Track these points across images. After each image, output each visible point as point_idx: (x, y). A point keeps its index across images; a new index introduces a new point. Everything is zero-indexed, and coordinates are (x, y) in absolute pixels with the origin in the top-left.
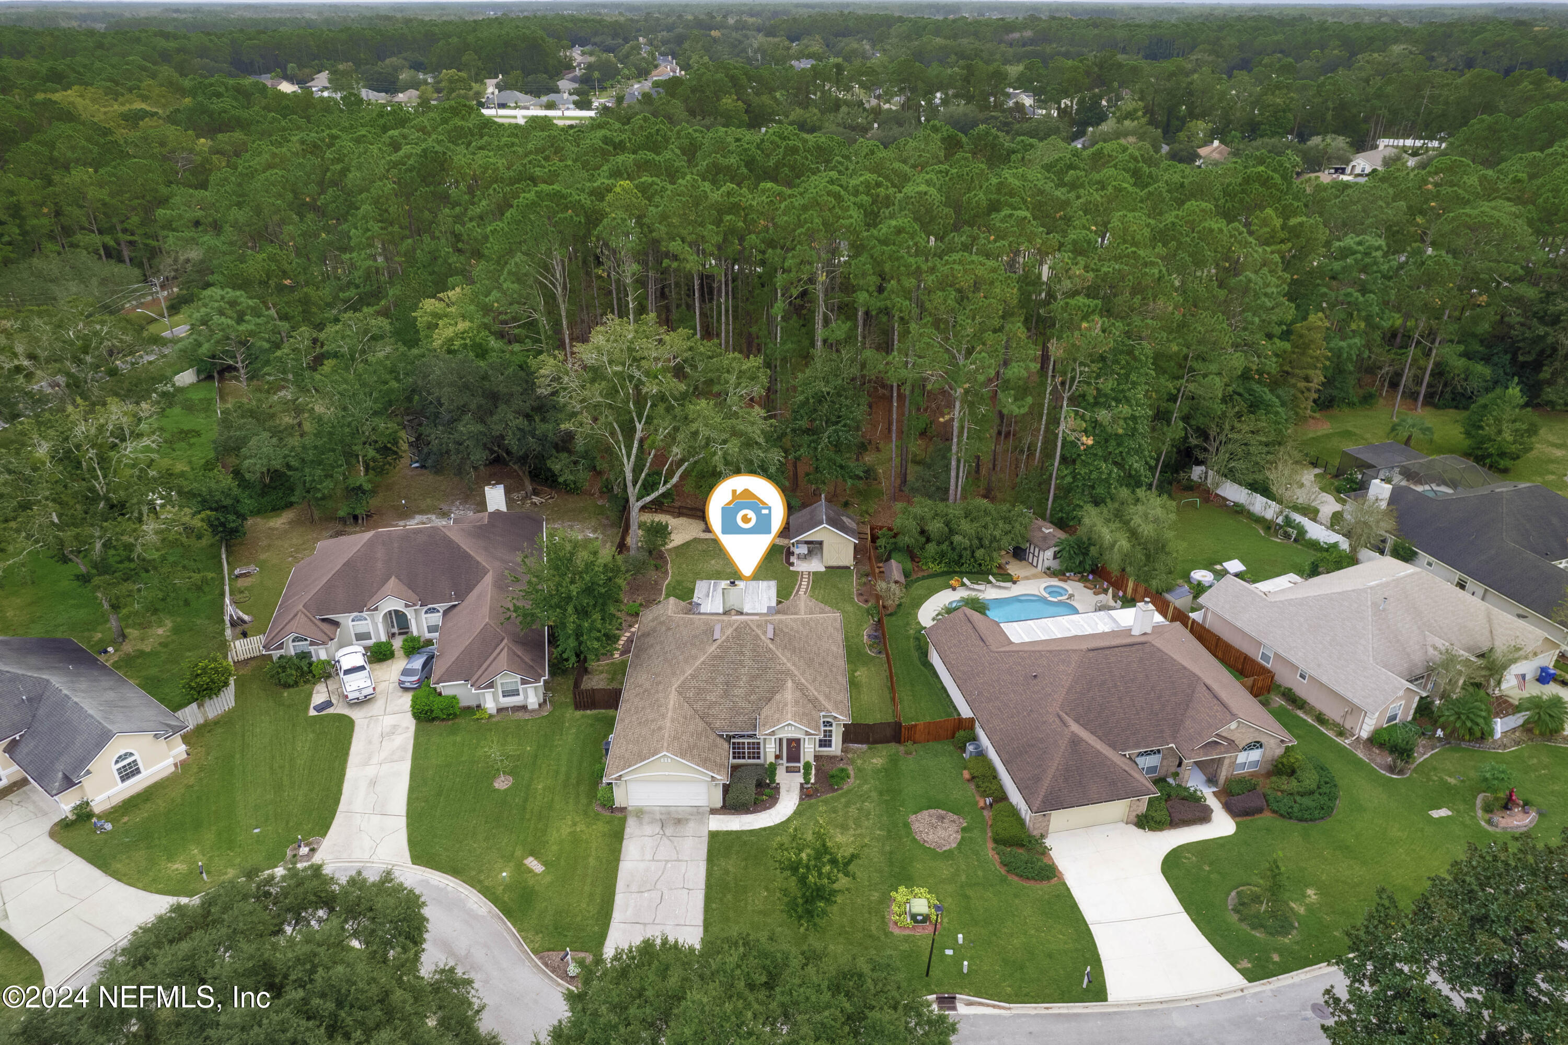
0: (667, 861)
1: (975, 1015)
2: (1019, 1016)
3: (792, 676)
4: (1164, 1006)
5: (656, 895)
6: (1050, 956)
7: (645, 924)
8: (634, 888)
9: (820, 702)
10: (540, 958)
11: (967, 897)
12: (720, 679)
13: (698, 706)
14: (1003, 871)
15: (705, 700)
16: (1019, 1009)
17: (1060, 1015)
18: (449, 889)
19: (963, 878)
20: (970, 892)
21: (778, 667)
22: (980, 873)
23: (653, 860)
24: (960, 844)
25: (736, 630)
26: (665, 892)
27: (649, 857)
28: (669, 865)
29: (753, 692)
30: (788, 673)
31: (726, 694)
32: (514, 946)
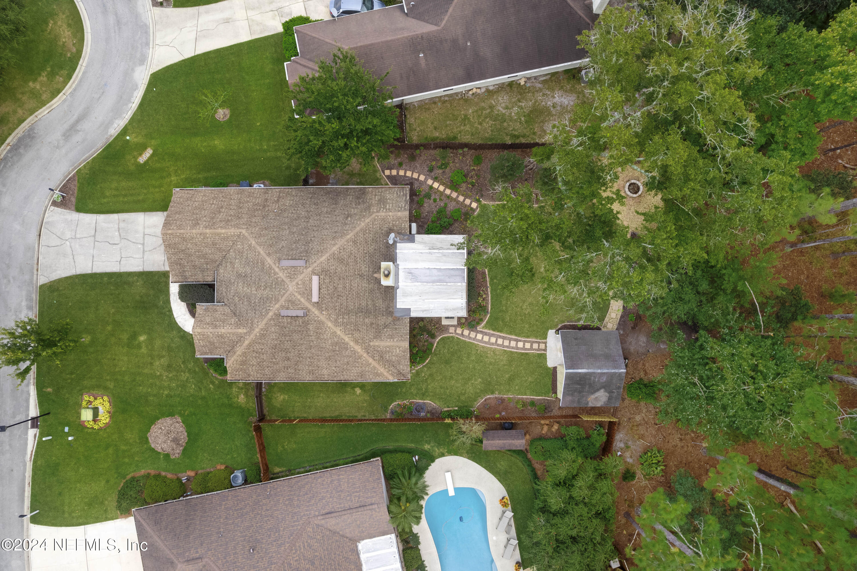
0: (143, 244)
1: (27, 439)
2: (25, 465)
3: (249, 333)
4: (26, 558)
5: (117, 240)
6: (60, 494)
7: (94, 236)
8: (122, 225)
9: (232, 356)
10: (74, 176)
11: (107, 447)
12: (248, 270)
13: (232, 254)
14: (129, 477)
15: (236, 259)
16: (29, 466)
17: (24, 491)
18: (130, 105)
19: (123, 447)
20: (111, 451)
21: (256, 321)
22: (126, 460)
23: (144, 235)
24: (153, 450)
25: (283, 281)
26: (119, 246)
27: (147, 231)
28: (140, 246)
29: (240, 299)
30: (252, 329)
31: (239, 276)
32: (84, 157)
